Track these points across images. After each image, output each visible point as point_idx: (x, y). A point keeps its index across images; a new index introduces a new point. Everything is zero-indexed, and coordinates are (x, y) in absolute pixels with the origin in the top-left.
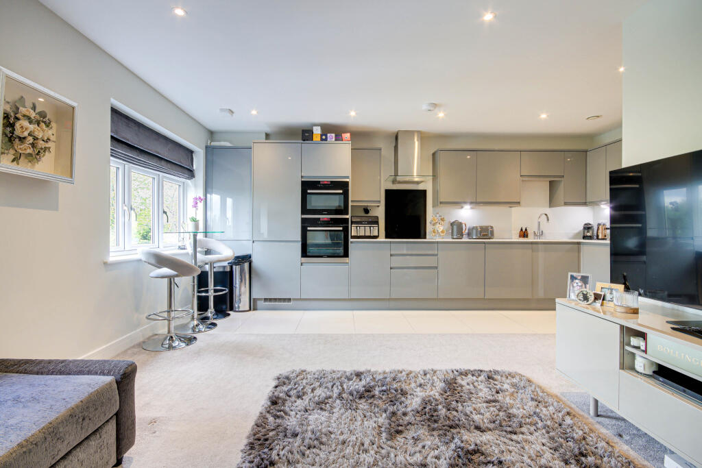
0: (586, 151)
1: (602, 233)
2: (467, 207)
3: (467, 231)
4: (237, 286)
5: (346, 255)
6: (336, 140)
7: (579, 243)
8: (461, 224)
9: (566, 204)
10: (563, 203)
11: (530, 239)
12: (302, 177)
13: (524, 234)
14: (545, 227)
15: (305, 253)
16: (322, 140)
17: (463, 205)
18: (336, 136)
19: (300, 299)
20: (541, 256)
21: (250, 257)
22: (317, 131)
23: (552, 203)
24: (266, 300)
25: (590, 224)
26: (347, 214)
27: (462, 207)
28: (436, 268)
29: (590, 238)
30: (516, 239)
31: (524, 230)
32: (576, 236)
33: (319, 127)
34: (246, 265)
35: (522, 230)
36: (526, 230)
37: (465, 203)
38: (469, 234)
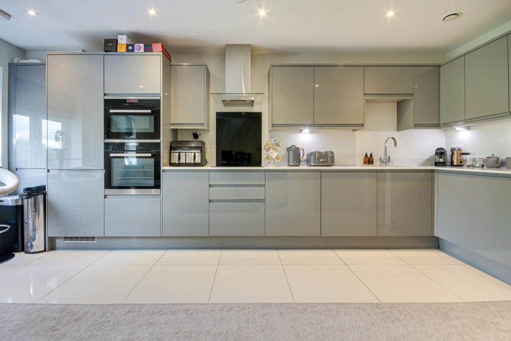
0: (439, 66)
1: (457, 159)
2: (306, 130)
3: (305, 157)
4: (30, 222)
5: (157, 186)
6: (145, 51)
7: (432, 171)
8: (298, 149)
9: (417, 126)
10: (413, 125)
11: (376, 166)
12: (105, 95)
13: (369, 160)
14: (392, 152)
15: (108, 184)
16: (128, 50)
17: (301, 128)
18: (145, 46)
19: (104, 238)
20: (388, 185)
21: (45, 189)
22: (123, 41)
23: (400, 126)
24: (66, 238)
25: (443, 149)
26: (159, 138)
27: (301, 131)
28: (263, 201)
29: (443, 164)
30: (360, 166)
31: (369, 156)
32: (427, 162)
33: (125, 36)
34: (40, 198)
35: (366, 155)
36: (371, 155)
37: (304, 125)
38: (308, 161)
